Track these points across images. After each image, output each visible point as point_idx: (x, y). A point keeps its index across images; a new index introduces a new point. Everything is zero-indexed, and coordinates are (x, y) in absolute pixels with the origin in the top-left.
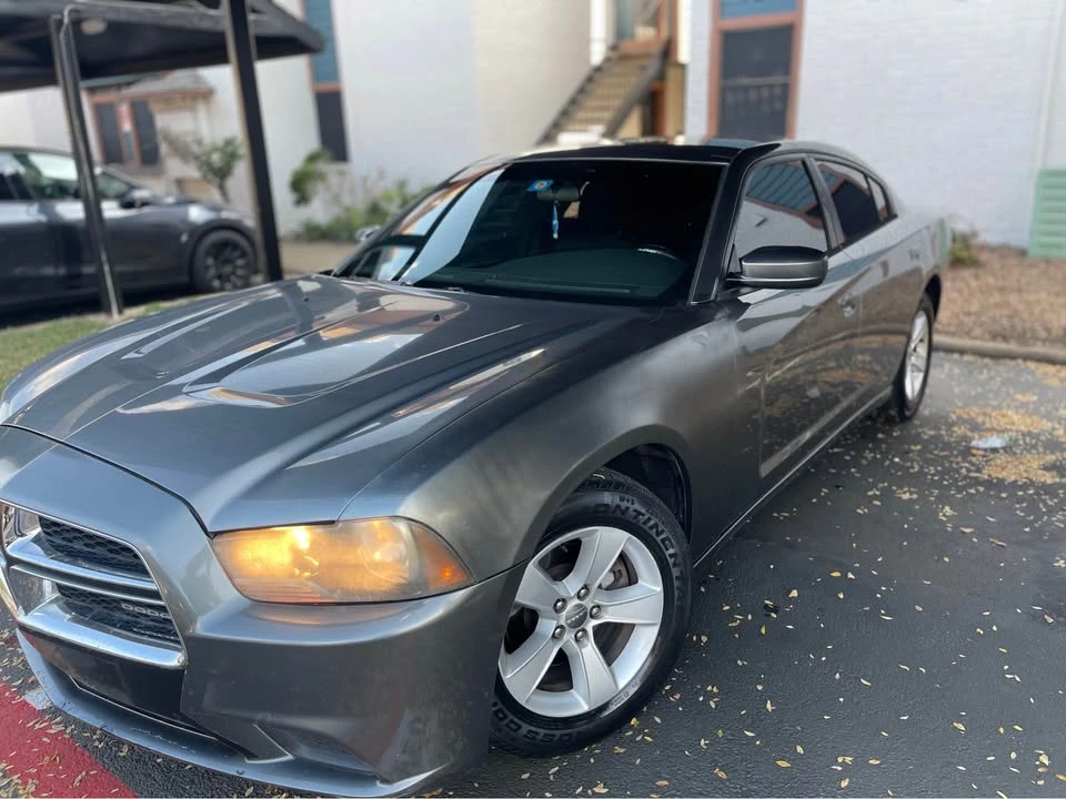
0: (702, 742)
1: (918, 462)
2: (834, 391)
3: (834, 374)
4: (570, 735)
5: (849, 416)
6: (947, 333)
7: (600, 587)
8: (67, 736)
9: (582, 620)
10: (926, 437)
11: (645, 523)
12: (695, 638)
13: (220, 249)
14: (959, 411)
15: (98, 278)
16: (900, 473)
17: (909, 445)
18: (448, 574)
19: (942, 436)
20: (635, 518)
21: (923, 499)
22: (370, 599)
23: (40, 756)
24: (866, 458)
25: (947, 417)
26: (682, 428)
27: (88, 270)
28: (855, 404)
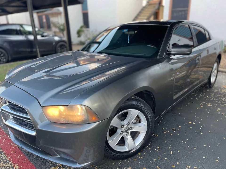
0: (155, 160)
1: (213, 98)
2: (193, 80)
3: (194, 76)
4: (124, 156)
5: (197, 86)
6: (222, 68)
7: (132, 123)
8: (18, 147)
9: (128, 130)
10: (215, 92)
11: (143, 109)
12: (155, 135)
13: (61, 46)
14: (224, 86)
15: (36, 52)
16: (208, 100)
17: (211, 93)
18: (94, 118)
19: (219, 92)
20: (141, 108)
21: (213, 106)
22: (76, 123)
23: (12, 151)
24: (200, 96)
25: (220, 87)
26: (154, 87)
27: (34, 50)
28: (198, 83)
